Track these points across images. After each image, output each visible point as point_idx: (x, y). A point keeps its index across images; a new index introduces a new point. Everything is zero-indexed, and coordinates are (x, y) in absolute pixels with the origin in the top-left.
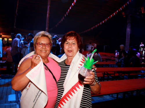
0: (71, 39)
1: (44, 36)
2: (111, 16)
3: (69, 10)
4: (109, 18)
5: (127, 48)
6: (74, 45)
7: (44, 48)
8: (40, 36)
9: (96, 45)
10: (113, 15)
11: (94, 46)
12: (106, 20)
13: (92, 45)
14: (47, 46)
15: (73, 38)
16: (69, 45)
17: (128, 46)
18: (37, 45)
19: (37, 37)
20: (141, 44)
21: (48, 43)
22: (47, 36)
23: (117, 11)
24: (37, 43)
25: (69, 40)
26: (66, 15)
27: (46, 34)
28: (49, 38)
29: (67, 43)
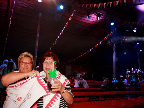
0: (48, 59)
1: (26, 56)
2: (98, 44)
3: (57, 39)
4: (95, 46)
5: (114, 75)
6: (51, 64)
7: (26, 66)
8: (23, 56)
9: (84, 73)
10: (99, 43)
11: (82, 74)
12: (93, 48)
13: (80, 74)
14: (29, 64)
15: (50, 58)
16: (47, 64)
17: (115, 73)
18: (20, 63)
19: (21, 57)
20: (127, 71)
21: (30, 61)
22: (29, 57)
23: (103, 40)
24: (20, 62)
25: (47, 59)
26: (55, 44)
27: (28, 55)
28: (31, 58)
29: (46, 62)
